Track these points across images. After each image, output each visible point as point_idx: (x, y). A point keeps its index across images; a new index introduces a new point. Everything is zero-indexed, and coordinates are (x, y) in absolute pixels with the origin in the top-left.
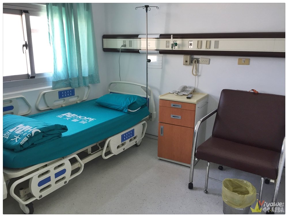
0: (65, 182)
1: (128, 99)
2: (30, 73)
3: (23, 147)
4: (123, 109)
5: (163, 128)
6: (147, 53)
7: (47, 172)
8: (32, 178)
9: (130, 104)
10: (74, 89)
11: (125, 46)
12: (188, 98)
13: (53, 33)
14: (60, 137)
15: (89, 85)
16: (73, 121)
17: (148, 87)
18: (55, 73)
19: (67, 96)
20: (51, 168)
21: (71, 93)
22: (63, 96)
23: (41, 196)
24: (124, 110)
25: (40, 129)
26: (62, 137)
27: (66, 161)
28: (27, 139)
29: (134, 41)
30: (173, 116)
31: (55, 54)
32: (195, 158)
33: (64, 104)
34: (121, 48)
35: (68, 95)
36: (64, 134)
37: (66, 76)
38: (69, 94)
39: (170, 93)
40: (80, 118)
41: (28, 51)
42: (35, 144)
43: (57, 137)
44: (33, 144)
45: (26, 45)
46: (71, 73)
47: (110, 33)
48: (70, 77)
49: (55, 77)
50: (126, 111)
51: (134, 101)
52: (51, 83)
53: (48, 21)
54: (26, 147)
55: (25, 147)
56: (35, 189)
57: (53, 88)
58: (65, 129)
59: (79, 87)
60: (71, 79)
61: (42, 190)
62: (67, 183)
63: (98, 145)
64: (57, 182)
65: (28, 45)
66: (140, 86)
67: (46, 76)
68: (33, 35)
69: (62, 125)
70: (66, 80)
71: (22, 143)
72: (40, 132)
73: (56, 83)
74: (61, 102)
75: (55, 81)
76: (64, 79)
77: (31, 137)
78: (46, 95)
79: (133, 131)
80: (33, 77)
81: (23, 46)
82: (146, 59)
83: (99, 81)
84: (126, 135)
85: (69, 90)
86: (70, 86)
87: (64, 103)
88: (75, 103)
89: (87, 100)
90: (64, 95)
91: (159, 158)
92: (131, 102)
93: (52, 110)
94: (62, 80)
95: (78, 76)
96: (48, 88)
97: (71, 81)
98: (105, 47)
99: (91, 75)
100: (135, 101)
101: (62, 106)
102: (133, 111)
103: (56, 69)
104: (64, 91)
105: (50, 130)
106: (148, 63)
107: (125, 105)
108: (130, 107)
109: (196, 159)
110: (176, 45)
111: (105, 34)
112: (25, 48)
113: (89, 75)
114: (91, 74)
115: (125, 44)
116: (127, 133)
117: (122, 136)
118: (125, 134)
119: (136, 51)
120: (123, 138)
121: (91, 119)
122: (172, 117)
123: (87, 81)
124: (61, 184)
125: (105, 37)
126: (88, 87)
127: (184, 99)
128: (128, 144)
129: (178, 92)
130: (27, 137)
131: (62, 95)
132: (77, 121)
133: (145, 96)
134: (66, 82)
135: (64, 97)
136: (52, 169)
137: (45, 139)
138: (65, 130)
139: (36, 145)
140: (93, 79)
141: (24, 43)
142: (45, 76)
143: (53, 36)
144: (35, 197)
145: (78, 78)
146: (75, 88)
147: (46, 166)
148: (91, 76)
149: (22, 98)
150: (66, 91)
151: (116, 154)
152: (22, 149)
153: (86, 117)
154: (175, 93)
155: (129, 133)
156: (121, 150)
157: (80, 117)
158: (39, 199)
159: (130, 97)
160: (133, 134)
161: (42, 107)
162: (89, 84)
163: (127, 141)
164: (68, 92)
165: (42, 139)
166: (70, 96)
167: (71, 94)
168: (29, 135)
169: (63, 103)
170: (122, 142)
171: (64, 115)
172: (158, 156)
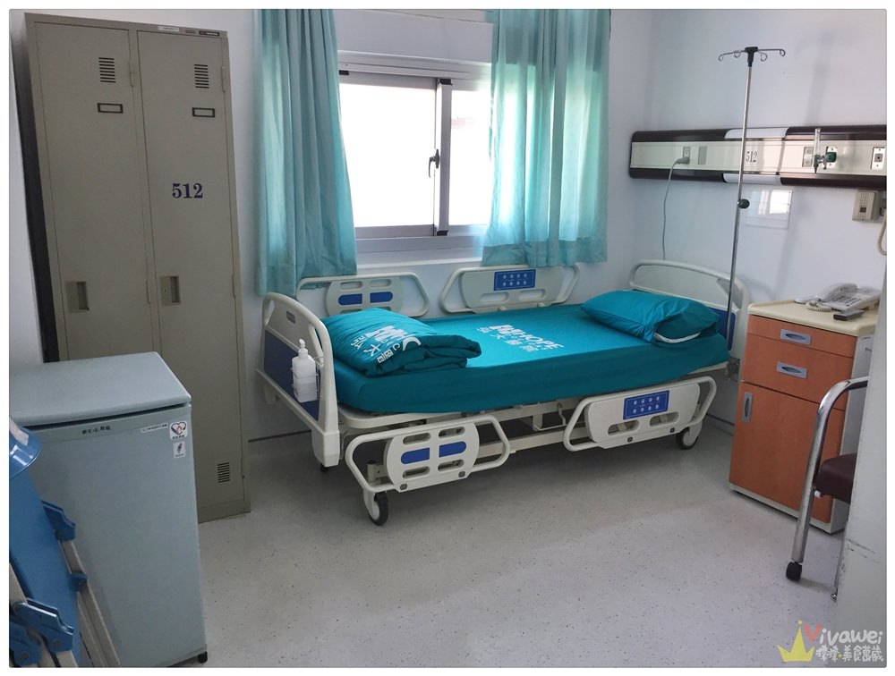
0: (462, 474)
1: (661, 306)
2: (437, 224)
3: (381, 369)
4: (643, 334)
5: (750, 398)
6: (742, 183)
7: (425, 437)
8: (391, 439)
9: (662, 319)
10: (535, 271)
11: (687, 161)
12: (837, 318)
13: (499, 129)
14: (462, 367)
15: (577, 264)
16: (508, 342)
17: (736, 281)
18: (491, 225)
19: (515, 287)
20: (433, 429)
21: (526, 279)
22: (504, 284)
23: (404, 486)
24: (646, 334)
25: (419, 338)
26: (467, 366)
27: (470, 427)
28: (392, 353)
29: (713, 147)
30: (784, 368)
31: (497, 182)
32: (813, 491)
33: (504, 305)
34: (675, 168)
35: (518, 283)
36: (472, 362)
37: (517, 237)
38: (522, 283)
39: (795, 302)
40: (527, 339)
41: (438, 171)
42: (406, 367)
43: (458, 366)
44: (402, 368)
45: (436, 159)
46: (532, 229)
47: (655, 126)
48: (526, 240)
49: (492, 237)
50: (649, 339)
51: (675, 311)
52: (481, 250)
53: (492, 102)
54: (389, 370)
55: (386, 369)
56: (394, 465)
57: (484, 264)
58: (474, 350)
59: (548, 266)
60: (527, 244)
61: (408, 474)
62: (466, 477)
63: (560, 413)
64: (441, 467)
65: (441, 159)
66: (716, 276)
67: (474, 233)
68: (455, 133)
69: (470, 341)
70: (516, 247)
71: (381, 359)
72: (419, 343)
73: (492, 252)
74: (499, 300)
75: (491, 245)
76: (512, 242)
77: (398, 352)
78: (464, 277)
79: (665, 396)
80: (443, 233)
81: (431, 160)
82: (737, 199)
83: (603, 256)
84: (639, 403)
85: (522, 273)
86: (526, 262)
87: (507, 301)
88: (534, 305)
89: (567, 303)
90: (508, 283)
91: (732, 487)
92: (668, 315)
93: (473, 315)
94: (508, 246)
95: (548, 240)
96: (472, 261)
97: (528, 249)
98: (635, 165)
99: (586, 238)
100: (677, 313)
101: (499, 310)
102: (671, 341)
103: (497, 217)
104: (508, 273)
105: (442, 347)
106: (742, 210)
107: (648, 321)
108: (663, 326)
109: (817, 494)
110: (834, 161)
111: (642, 129)
112: (433, 164)
113: (578, 239)
114: (587, 236)
115: (686, 155)
116: (646, 397)
117: (628, 402)
118: (639, 399)
119: (716, 177)
120: (631, 409)
121: (551, 345)
122: (779, 369)
123: (572, 254)
124: (452, 475)
125: (640, 137)
126: (574, 268)
127: (826, 321)
128: (645, 430)
129: (820, 300)
130: (392, 349)
131: (502, 281)
132: (518, 343)
133: (725, 308)
134: (515, 251)
135: (508, 287)
136: (434, 433)
137: (428, 363)
138: (475, 354)
139: (409, 371)
140: (589, 250)
141: (433, 154)
142: (471, 234)
143: (497, 140)
144: (392, 483)
145: (548, 244)
146: (537, 267)
147: (424, 422)
148: (583, 242)
149: (413, 278)
150: (515, 273)
151: (605, 447)
152: (380, 372)
153: (541, 339)
154: (807, 304)
155: (651, 400)
156: (620, 440)
157: (528, 337)
158: (400, 491)
159: (669, 301)
160: (664, 406)
161: (453, 306)
162: (579, 261)
163: (644, 421)
164: (519, 276)
165: (423, 360)
166: (522, 286)
167: (525, 283)
168: (396, 346)
169: (504, 302)
170: (624, 418)
171: (494, 328)
172: (730, 481)
